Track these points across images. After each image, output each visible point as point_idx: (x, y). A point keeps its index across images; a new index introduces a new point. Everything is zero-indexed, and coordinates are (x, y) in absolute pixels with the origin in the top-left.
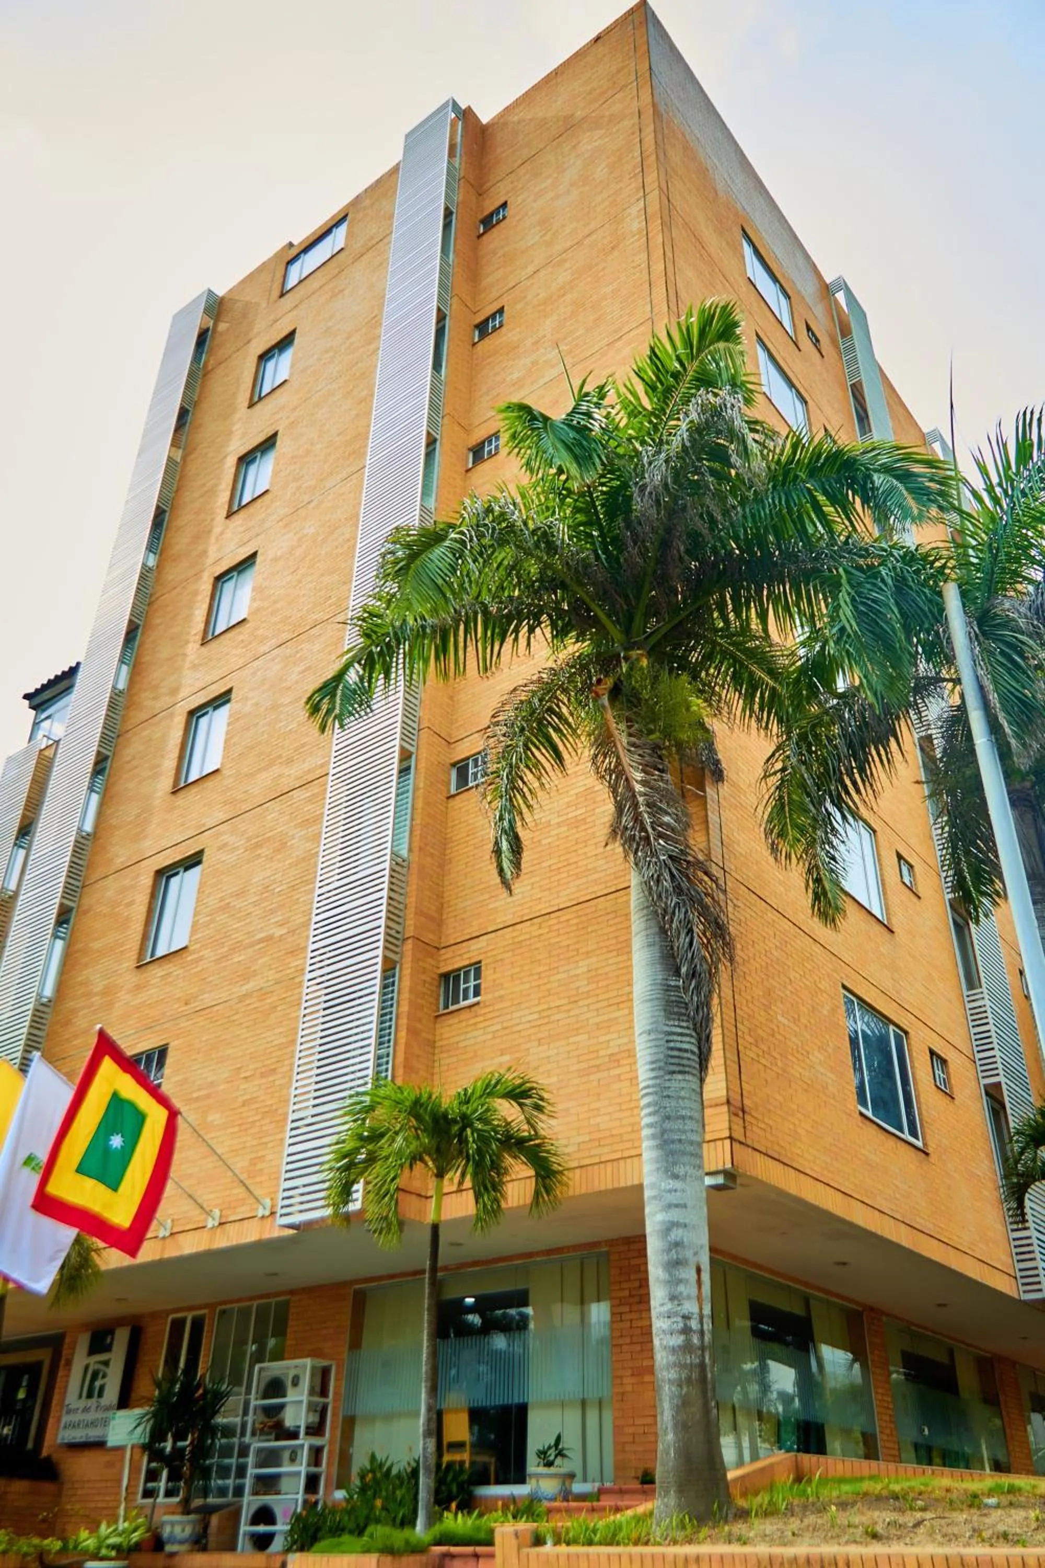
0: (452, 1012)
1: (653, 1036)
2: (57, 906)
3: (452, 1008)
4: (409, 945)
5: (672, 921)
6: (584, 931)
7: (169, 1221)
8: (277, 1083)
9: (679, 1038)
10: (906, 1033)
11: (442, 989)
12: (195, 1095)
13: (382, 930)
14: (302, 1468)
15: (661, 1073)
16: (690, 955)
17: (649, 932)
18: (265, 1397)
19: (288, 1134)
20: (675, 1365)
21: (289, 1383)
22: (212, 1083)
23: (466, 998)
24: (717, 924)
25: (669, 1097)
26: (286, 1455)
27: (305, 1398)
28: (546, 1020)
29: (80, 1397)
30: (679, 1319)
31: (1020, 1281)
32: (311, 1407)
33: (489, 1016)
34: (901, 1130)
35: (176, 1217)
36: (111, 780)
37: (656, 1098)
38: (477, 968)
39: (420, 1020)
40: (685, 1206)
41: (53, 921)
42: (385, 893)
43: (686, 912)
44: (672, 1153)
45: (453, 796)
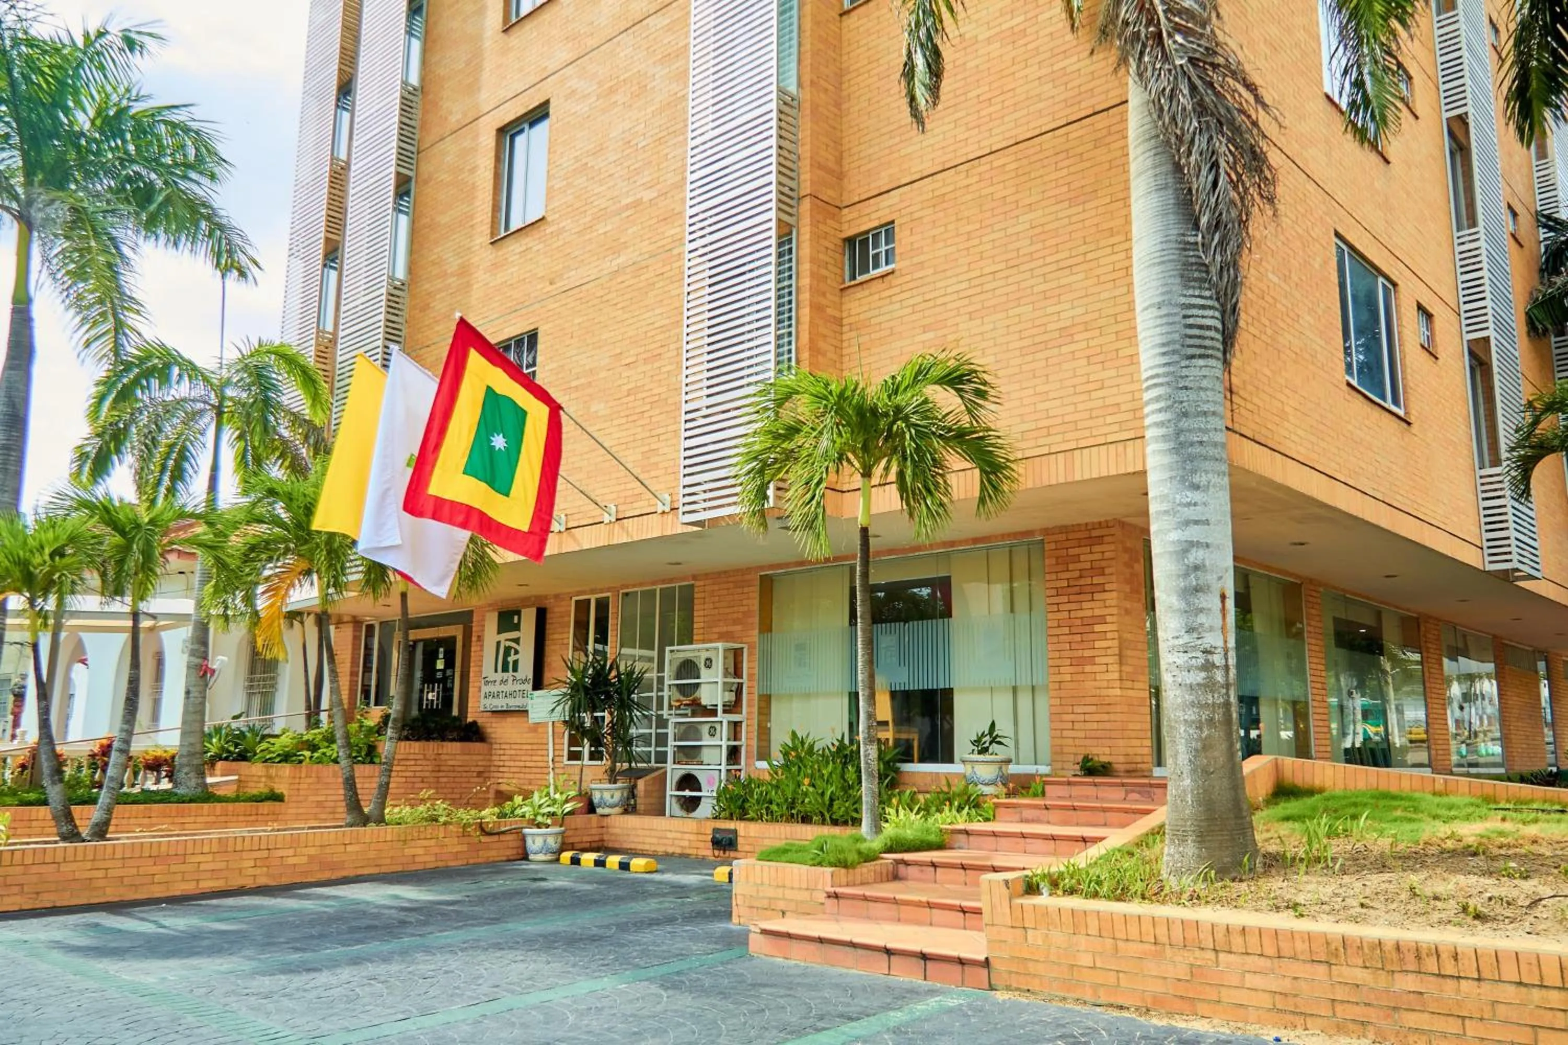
0: (861, 284)
1: (1164, 311)
2: (393, 176)
3: (860, 279)
4: (806, 204)
5: (1190, 153)
6: (1026, 178)
7: (563, 516)
8: (664, 369)
9: (1200, 312)
10: (1395, 285)
11: (847, 257)
12: (574, 384)
13: (773, 187)
14: (723, 741)
15: (1176, 358)
16: (1213, 200)
17: (1158, 170)
18: (678, 677)
19: (683, 426)
20: (1193, 704)
21: (702, 666)
22: (591, 370)
23: (876, 265)
24: (1254, 152)
25: (1186, 388)
26: (705, 729)
27: (720, 679)
28: (978, 290)
29: (496, 671)
30: (1200, 654)
31: (1487, 551)
32: (727, 687)
33: (905, 287)
34: (1383, 398)
35: (568, 512)
36: (431, 21)
37: (1169, 390)
38: (889, 229)
39: (824, 294)
40: (1207, 522)
41: (392, 193)
42: (773, 141)
43: (1211, 138)
44: (1191, 458)
45: (848, 12)
